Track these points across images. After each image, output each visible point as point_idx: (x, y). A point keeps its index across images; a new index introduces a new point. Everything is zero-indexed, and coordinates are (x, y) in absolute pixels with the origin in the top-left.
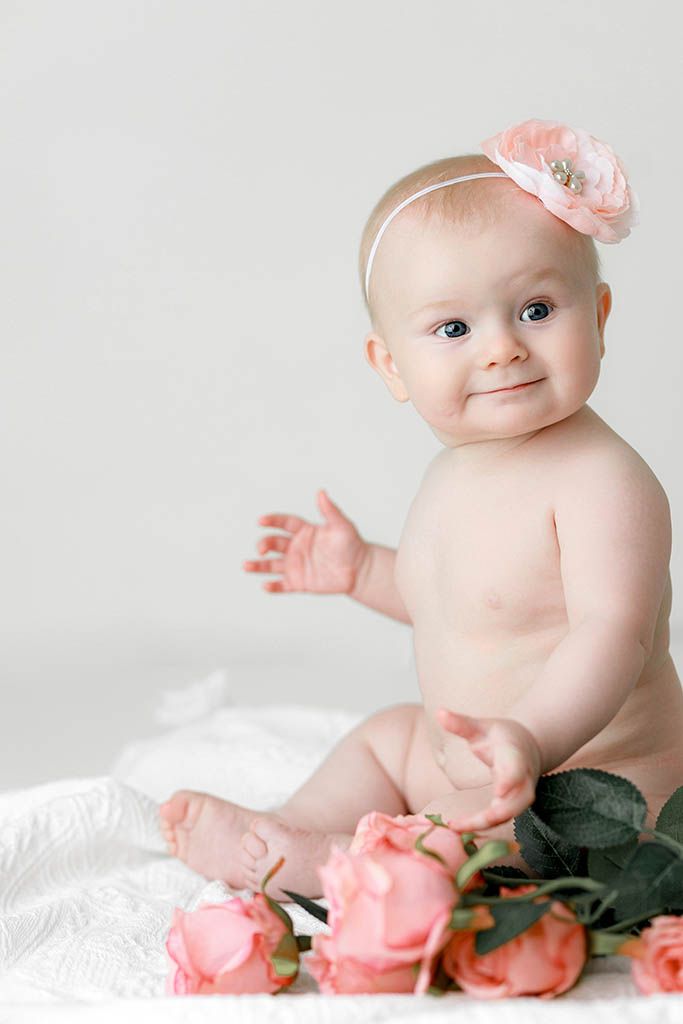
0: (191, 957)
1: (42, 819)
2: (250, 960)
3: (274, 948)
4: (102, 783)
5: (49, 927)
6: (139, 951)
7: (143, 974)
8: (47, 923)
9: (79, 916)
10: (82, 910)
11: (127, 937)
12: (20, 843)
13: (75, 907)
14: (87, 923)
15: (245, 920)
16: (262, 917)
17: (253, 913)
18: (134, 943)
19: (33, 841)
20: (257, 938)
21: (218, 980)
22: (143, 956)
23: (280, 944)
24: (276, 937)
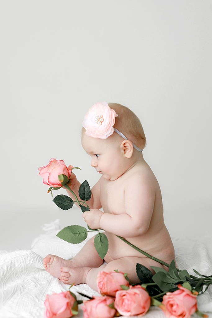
0: (51, 308)
1: (13, 262)
2: (66, 309)
3: (72, 306)
4: (28, 252)
5: (14, 292)
6: (37, 300)
7: (37, 308)
8: (14, 291)
9: (22, 289)
10: (23, 287)
11: (34, 296)
12: (7, 268)
13: (21, 286)
14: (24, 290)
15: (64, 299)
16: (69, 297)
17: (67, 296)
18: (35, 298)
19: (11, 268)
20: (68, 304)
21: (57, 315)
22: (38, 302)
23: (74, 304)
24: (72, 303)
